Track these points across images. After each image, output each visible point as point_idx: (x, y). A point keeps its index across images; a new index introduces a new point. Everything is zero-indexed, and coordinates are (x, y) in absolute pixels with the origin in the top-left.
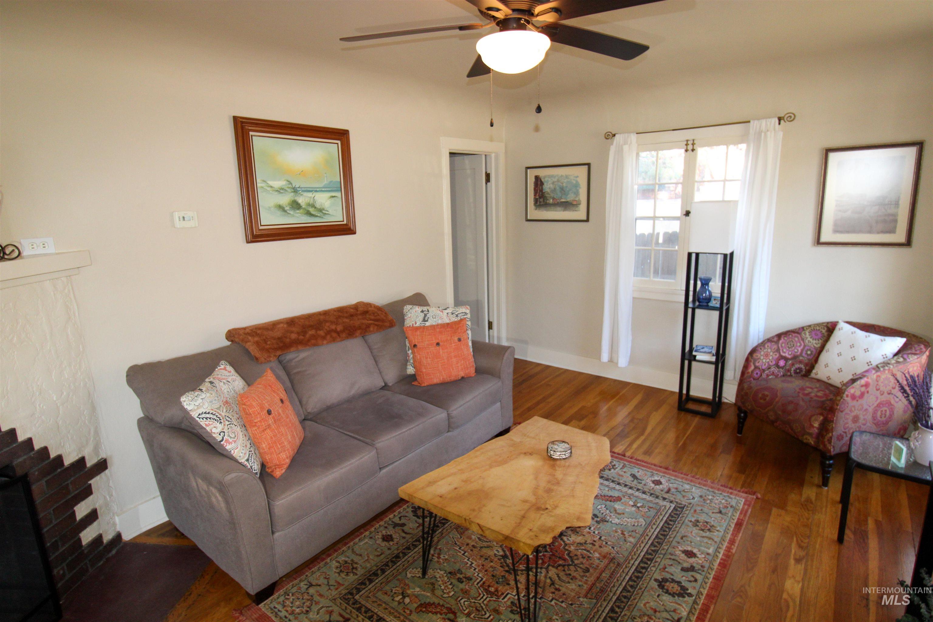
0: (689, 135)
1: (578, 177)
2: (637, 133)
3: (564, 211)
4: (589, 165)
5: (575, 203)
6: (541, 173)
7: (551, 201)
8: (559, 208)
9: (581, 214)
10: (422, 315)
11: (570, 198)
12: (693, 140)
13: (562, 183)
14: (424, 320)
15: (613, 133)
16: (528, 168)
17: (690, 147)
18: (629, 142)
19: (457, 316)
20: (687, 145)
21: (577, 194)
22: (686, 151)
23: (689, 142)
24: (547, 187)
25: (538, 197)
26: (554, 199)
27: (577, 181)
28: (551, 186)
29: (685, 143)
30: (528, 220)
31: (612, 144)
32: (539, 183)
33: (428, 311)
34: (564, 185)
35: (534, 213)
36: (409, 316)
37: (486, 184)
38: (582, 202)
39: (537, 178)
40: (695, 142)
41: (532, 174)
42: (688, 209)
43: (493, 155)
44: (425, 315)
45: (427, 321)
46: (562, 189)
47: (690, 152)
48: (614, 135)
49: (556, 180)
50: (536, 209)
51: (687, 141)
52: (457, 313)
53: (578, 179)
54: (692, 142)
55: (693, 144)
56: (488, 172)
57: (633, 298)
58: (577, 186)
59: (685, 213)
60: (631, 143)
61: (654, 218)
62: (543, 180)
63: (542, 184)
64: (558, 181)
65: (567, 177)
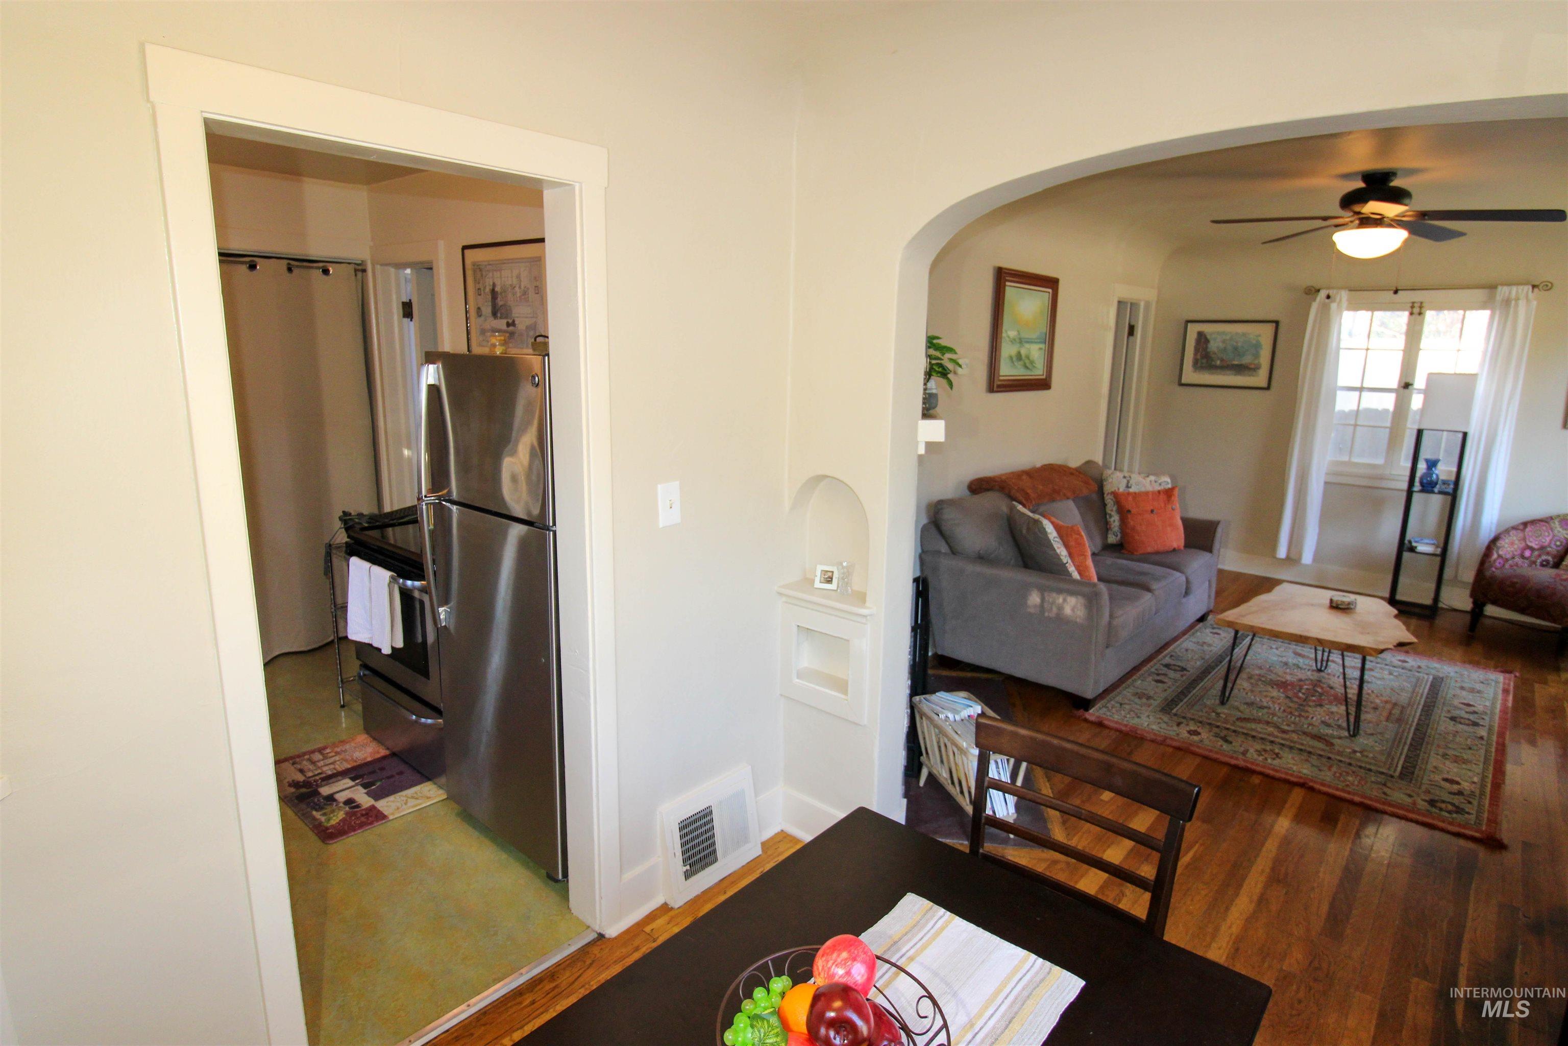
0: (1417, 296)
1: (1260, 336)
2: (1350, 290)
3: (1235, 375)
4: (1277, 323)
5: (1252, 366)
6: (1207, 328)
7: (1218, 363)
8: (1228, 372)
9: (1260, 379)
10: (1125, 481)
11: (1247, 360)
12: (1421, 303)
13: (1237, 342)
14: (1128, 487)
15: (1318, 288)
16: (1188, 322)
17: (1416, 310)
18: (1338, 300)
19: (1160, 484)
20: (1412, 307)
21: (1257, 356)
22: (1411, 314)
23: (1416, 305)
24: (1213, 346)
25: (1199, 357)
26: (1222, 360)
27: (1258, 342)
28: (1221, 345)
29: (1411, 305)
30: (1181, 385)
31: (1314, 300)
32: (1203, 340)
33: (1130, 477)
34: (1239, 344)
35: (1190, 375)
36: (1110, 481)
37: (1128, 338)
38: (1263, 366)
39: (1201, 335)
40: (1424, 305)
41: (1193, 330)
42: (1408, 381)
43: (1142, 304)
44: (1128, 482)
45: (1131, 487)
46: (1236, 349)
47: (1415, 316)
48: (1318, 291)
49: (1228, 337)
50: (1195, 371)
51: (1413, 303)
52: (1159, 482)
53: (1260, 338)
54: (1419, 304)
55: (1421, 307)
56: (1132, 324)
57: (1326, 483)
58: (1257, 346)
59: (1403, 384)
60: (1341, 300)
61: (1361, 389)
62: (1208, 337)
63: (1207, 341)
64: (1231, 339)
65: (1244, 335)
